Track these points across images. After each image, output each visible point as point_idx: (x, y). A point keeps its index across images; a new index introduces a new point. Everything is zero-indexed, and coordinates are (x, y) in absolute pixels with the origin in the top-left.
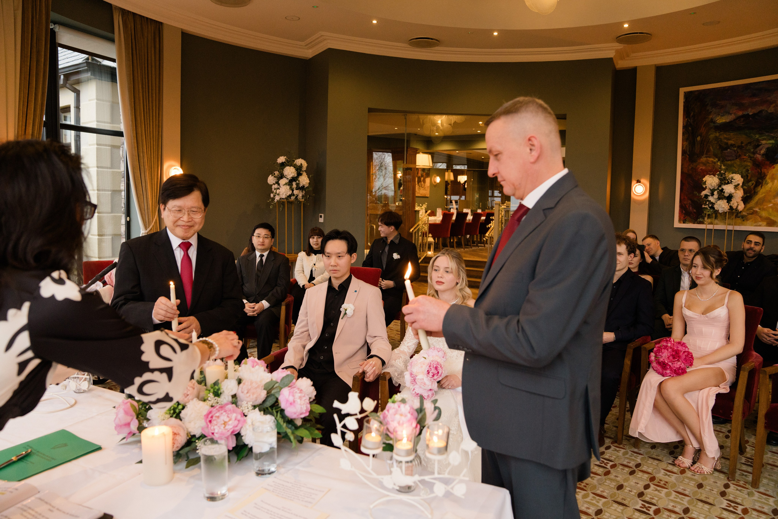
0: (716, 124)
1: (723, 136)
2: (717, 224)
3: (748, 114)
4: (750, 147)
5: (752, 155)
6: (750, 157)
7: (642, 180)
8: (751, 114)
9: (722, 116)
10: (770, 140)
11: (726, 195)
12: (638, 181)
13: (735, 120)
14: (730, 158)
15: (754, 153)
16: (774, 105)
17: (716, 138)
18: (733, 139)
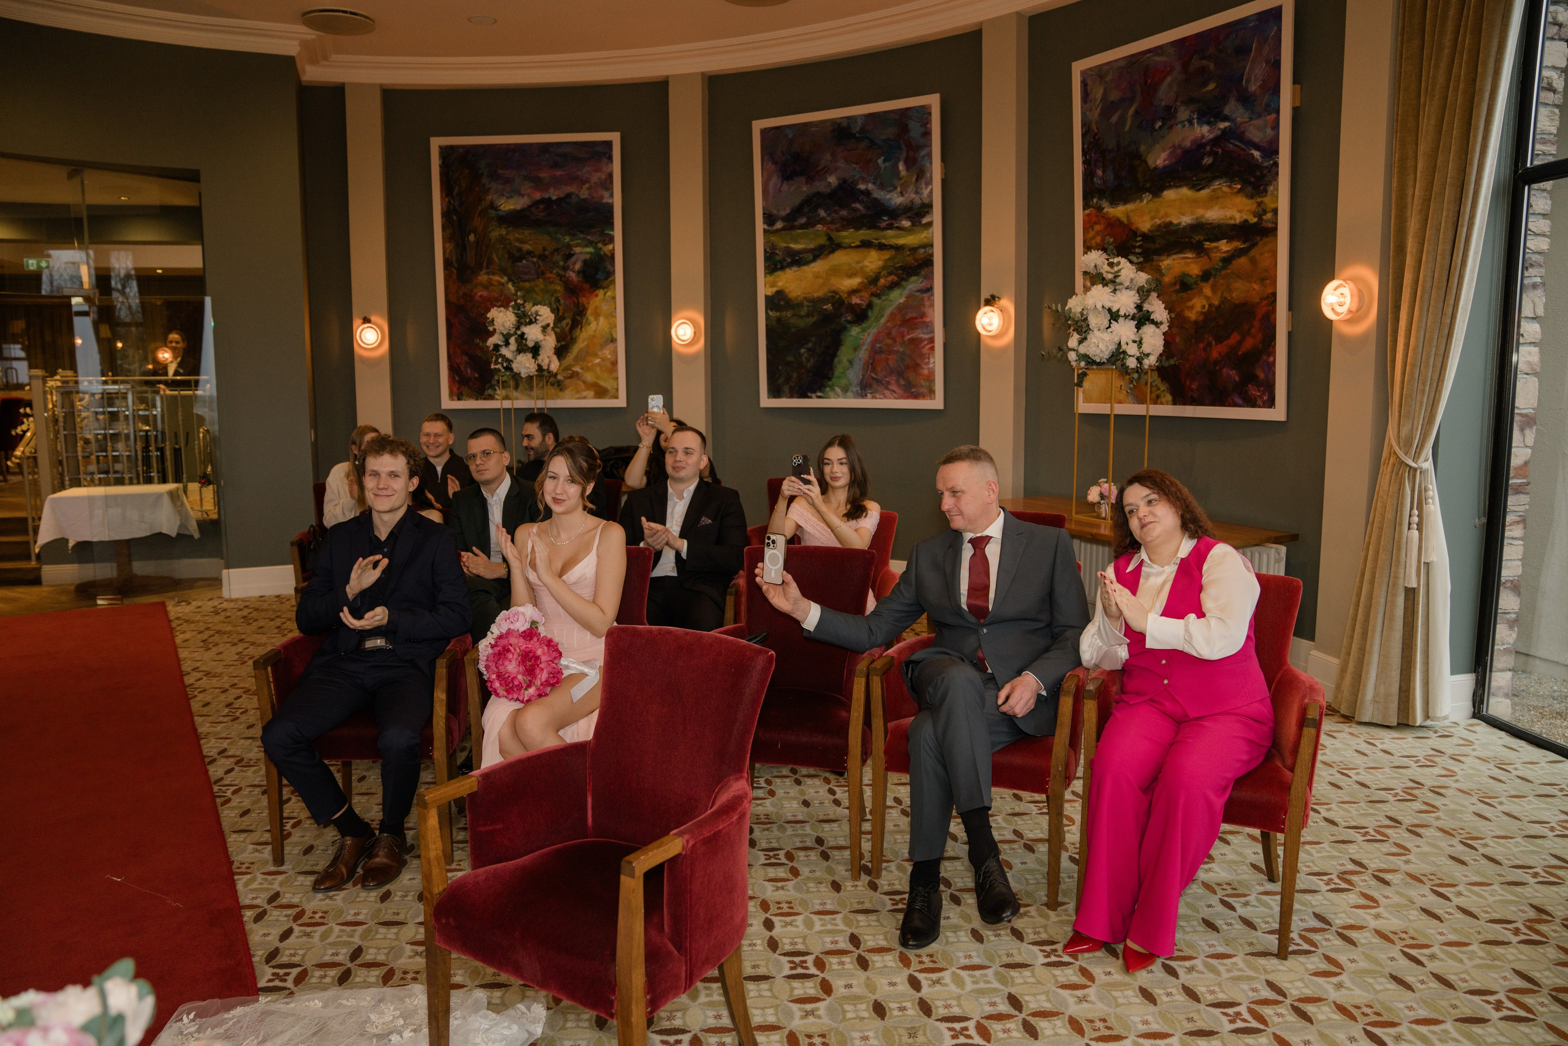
0: (500, 213)
1: (515, 236)
2: (517, 399)
3: (550, 199)
4: (557, 258)
5: (562, 273)
6: (559, 275)
7: (373, 318)
8: (554, 198)
9: (509, 198)
10: (586, 246)
11: (531, 344)
12: (366, 320)
13: (530, 206)
14: (527, 277)
15: (565, 269)
16: (587, 185)
17: (502, 239)
18: (530, 241)
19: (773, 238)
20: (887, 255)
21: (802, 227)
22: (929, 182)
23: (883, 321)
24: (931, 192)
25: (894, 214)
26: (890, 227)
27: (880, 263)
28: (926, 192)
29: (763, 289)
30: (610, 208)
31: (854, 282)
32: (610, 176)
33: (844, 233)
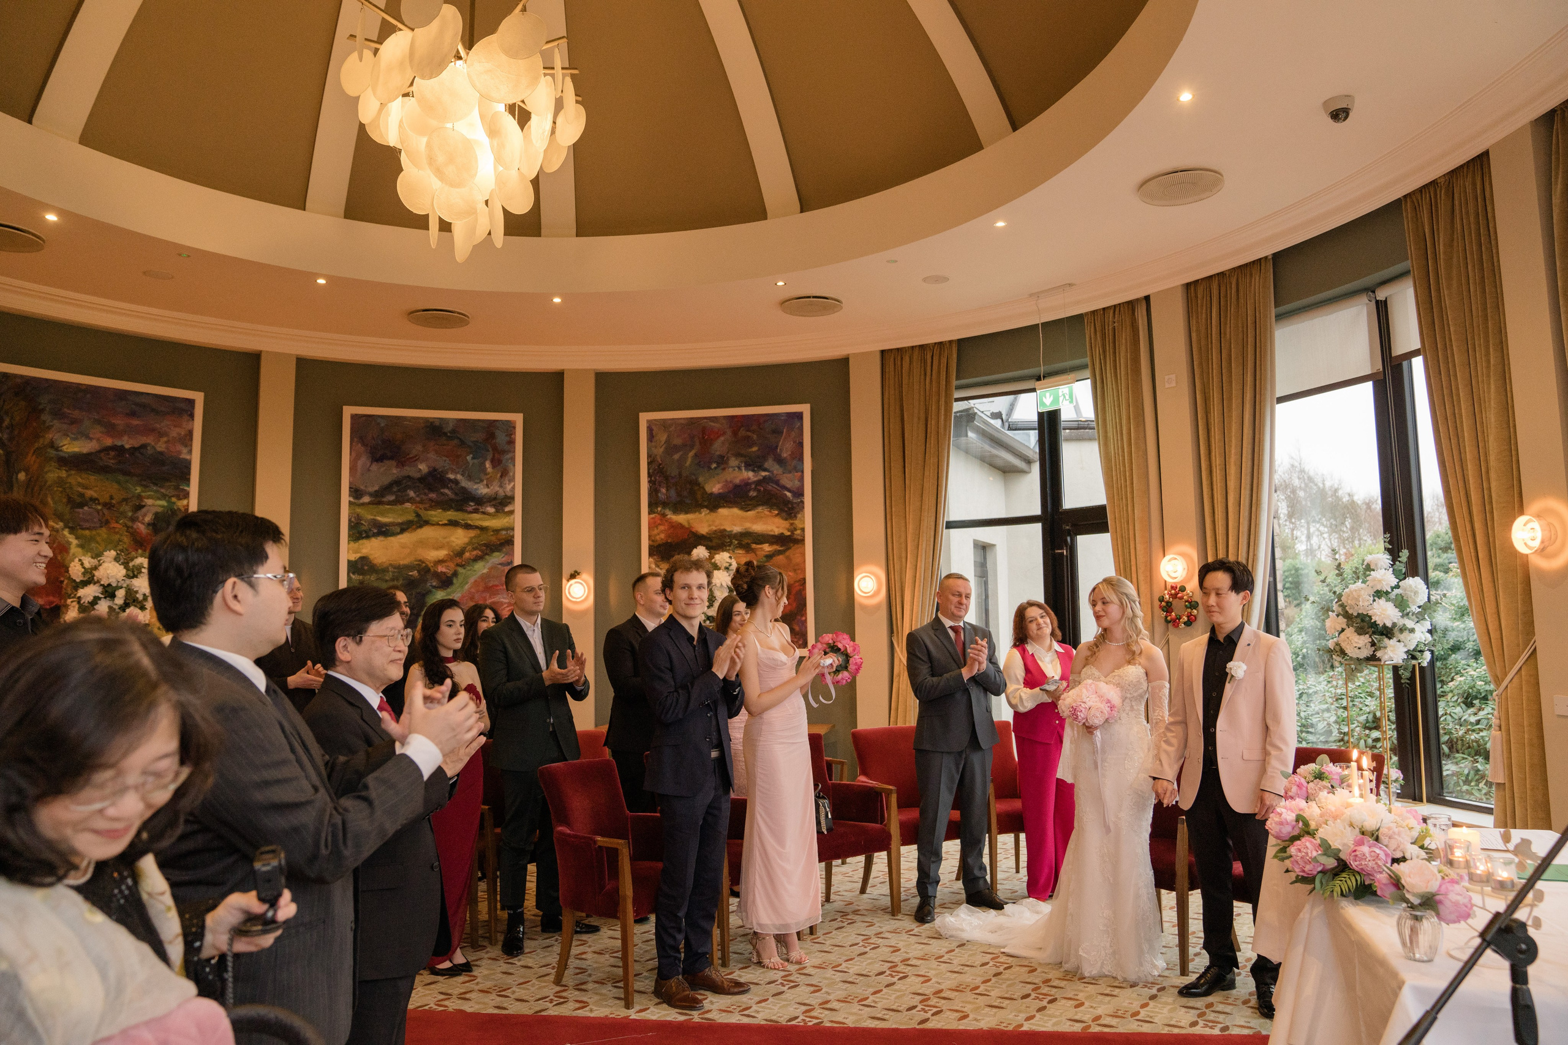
0: (61, 454)
1: (77, 480)
3: (122, 446)
4: (126, 508)
5: (130, 524)
6: (126, 526)
8: (127, 446)
9: (76, 439)
10: (159, 499)
13: (100, 451)
14: (87, 525)
15: (133, 520)
16: (165, 439)
17: (61, 482)
18: (96, 487)
19: (359, 510)
20: (472, 533)
21: (390, 503)
22: (513, 479)
23: (467, 587)
24: (513, 487)
25: (480, 501)
26: (476, 511)
27: (466, 540)
28: (509, 487)
29: (347, 553)
30: (187, 465)
31: (442, 554)
32: (190, 433)
33: (433, 513)
